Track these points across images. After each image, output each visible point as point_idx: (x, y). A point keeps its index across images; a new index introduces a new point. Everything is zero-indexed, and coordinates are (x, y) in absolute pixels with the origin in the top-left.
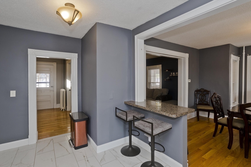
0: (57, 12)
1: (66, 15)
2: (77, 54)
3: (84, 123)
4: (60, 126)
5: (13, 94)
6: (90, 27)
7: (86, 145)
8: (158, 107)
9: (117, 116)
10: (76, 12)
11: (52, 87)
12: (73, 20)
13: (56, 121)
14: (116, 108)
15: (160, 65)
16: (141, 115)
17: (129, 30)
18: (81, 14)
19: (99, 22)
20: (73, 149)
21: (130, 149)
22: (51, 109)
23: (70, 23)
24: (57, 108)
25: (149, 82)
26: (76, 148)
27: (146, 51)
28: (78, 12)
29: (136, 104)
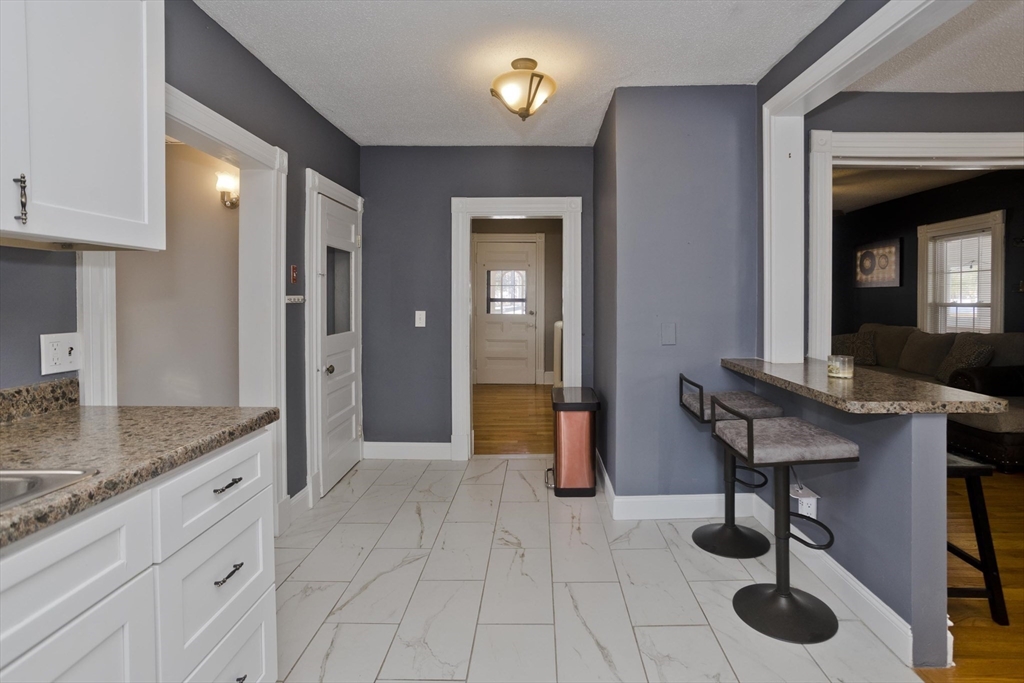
0: (492, 91)
1: (513, 94)
2: (578, 200)
3: (583, 417)
4: (538, 433)
5: (420, 319)
6: (604, 106)
7: (590, 492)
8: (841, 381)
9: (683, 406)
10: (536, 80)
11: (532, 313)
12: (530, 104)
13: (534, 418)
14: (682, 379)
15: (993, 213)
16: (766, 409)
17: (745, 85)
18: (551, 81)
19: (621, 85)
20: (552, 493)
21: (729, 531)
22: (527, 386)
23: (524, 114)
24: (544, 386)
25: (930, 300)
26: (560, 492)
27: (834, 158)
28: (541, 77)
29: (767, 370)
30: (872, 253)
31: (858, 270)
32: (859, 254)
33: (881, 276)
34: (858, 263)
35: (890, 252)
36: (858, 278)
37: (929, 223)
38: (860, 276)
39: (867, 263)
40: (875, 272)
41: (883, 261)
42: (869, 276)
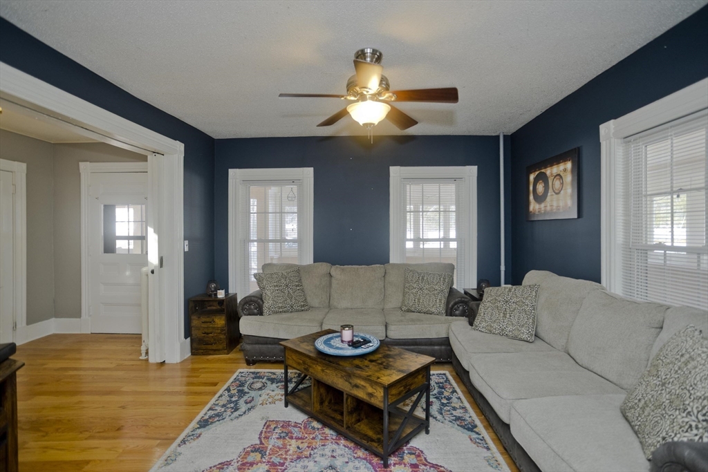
30: (544, 174)
31: (531, 197)
32: (532, 177)
33: (555, 204)
34: (531, 188)
35: (565, 170)
36: (531, 208)
37: (616, 115)
38: (534, 206)
39: (540, 188)
40: (549, 198)
41: (557, 183)
42: (542, 205)
